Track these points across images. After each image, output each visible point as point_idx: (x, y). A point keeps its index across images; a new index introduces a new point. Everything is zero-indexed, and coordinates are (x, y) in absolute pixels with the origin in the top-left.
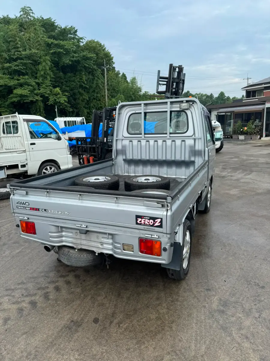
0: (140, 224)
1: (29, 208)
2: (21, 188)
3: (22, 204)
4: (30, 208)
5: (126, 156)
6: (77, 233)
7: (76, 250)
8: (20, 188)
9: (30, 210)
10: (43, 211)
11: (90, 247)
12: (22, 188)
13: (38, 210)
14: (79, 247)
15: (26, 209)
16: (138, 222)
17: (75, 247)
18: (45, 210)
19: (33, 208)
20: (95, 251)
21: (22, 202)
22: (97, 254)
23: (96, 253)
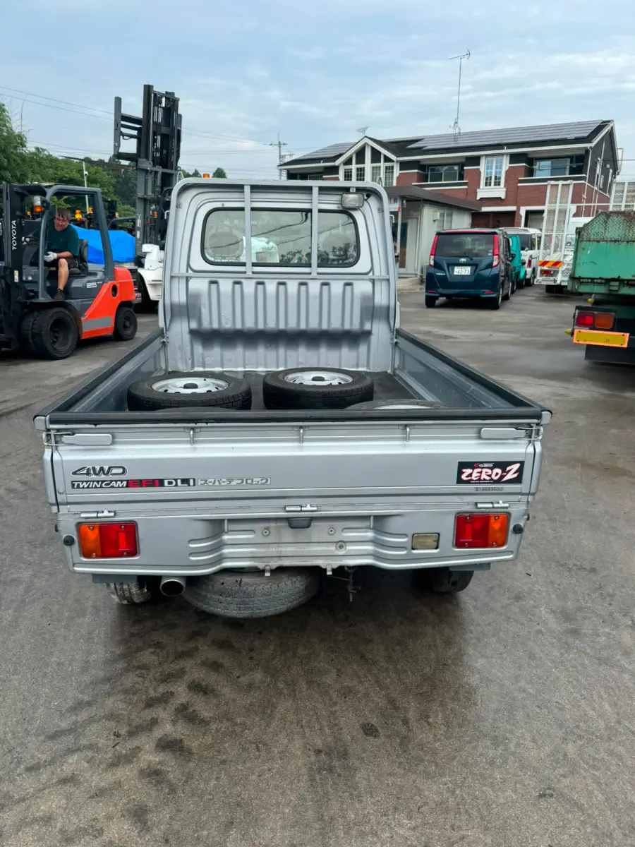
0: (468, 482)
1: (122, 481)
2: (96, 425)
3: (95, 474)
4: (128, 481)
5: (200, 322)
6: (267, 528)
7: (267, 574)
8: (93, 426)
9: (127, 486)
10: (176, 485)
11: (306, 559)
12: (98, 426)
13: (160, 483)
14: (275, 564)
15: (113, 487)
16: (464, 477)
17: (260, 565)
18: (185, 481)
19: (141, 481)
20: (323, 567)
21: (98, 468)
22: (329, 573)
23: (325, 570)
